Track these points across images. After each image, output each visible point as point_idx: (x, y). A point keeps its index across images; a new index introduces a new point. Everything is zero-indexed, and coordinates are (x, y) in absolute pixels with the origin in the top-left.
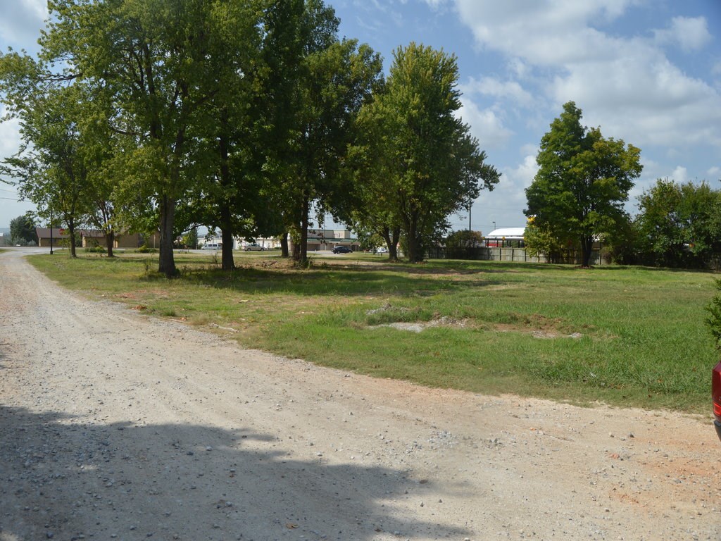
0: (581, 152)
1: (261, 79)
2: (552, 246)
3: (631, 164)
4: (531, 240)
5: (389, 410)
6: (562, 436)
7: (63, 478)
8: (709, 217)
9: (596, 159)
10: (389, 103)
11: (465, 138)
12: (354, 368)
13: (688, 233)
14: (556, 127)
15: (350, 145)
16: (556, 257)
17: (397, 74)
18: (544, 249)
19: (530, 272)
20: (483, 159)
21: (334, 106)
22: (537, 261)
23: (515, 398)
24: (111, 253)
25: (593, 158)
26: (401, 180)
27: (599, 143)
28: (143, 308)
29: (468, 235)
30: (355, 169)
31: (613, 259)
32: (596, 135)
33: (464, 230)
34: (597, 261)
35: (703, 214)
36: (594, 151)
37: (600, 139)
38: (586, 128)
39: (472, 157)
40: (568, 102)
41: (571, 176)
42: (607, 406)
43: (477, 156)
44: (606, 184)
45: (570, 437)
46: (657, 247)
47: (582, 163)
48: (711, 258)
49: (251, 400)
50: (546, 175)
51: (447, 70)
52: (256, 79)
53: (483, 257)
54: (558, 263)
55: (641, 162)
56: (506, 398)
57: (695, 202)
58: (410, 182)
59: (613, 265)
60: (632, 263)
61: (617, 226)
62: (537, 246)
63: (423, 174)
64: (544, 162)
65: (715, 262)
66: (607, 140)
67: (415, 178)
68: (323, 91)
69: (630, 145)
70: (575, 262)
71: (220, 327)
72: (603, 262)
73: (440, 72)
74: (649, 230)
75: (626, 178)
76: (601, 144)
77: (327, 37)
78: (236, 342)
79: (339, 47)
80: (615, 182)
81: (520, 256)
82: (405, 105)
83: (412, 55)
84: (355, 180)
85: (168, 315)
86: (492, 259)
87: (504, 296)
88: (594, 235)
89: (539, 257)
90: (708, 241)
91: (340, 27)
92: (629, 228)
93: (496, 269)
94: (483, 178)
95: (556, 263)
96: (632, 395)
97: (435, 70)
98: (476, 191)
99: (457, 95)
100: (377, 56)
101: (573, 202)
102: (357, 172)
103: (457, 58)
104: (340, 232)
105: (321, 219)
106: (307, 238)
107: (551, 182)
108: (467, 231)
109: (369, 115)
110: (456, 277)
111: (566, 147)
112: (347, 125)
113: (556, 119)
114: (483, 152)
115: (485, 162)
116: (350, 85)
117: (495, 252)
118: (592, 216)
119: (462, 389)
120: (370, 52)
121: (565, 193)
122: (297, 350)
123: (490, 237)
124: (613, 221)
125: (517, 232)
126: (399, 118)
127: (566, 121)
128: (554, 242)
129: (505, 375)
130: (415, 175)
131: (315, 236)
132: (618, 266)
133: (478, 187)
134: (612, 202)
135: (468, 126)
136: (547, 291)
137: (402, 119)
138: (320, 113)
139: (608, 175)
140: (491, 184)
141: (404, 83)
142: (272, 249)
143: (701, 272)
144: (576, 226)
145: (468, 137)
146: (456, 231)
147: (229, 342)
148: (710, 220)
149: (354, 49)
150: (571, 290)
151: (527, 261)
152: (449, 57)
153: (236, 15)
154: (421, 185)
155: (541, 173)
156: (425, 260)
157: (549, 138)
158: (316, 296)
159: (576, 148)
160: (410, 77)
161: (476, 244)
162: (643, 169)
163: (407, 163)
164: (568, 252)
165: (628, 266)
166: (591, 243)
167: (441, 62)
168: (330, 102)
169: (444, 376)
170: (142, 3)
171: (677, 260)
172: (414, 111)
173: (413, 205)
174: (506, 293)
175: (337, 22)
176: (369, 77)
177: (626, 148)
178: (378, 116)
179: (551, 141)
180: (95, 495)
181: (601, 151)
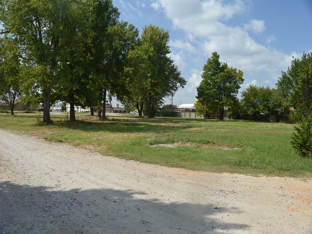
0: (220, 73)
1: (91, 37)
2: (207, 112)
3: (239, 78)
4: (198, 109)
5: (184, 180)
6: (256, 188)
7: (67, 215)
8: (270, 100)
9: (226, 76)
10: (140, 50)
11: (172, 65)
12: (158, 164)
13: (261, 107)
14: (209, 62)
15: (125, 67)
16: (208, 116)
17: (144, 38)
18: (203, 113)
19: (200, 122)
20: (180, 75)
21: (118, 50)
22: (200, 118)
23: (229, 174)
24: (12, 113)
25: (224, 75)
26: (145, 83)
27: (227, 69)
28: (46, 139)
29: (171, 107)
30: (127, 77)
31: (231, 117)
32: (225, 66)
33: (169, 104)
34: (225, 118)
35: (267, 99)
36: (225, 73)
37: (227, 67)
38: (221, 63)
39: (175, 74)
40: (214, 52)
41: (216, 83)
42: (265, 176)
43: (177, 73)
44: (230, 87)
45: (259, 188)
46: (249, 112)
47: (220, 77)
48: (270, 117)
49: (124, 178)
50: (205, 82)
51: (165, 37)
52: (89, 38)
53: (178, 116)
54: (209, 119)
55: (243, 78)
56: (225, 174)
57: (264, 94)
58: (149, 83)
59: (232, 119)
60: (239, 119)
61: (234, 104)
62: (201, 112)
63: (154, 80)
64: (205, 77)
65: (272, 119)
66: (230, 68)
67: (151, 82)
68: (113, 43)
69: (239, 70)
70: (216, 118)
71: (86, 147)
72: (227, 118)
73: (162, 37)
74: (246, 105)
75: (237, 84)
76: (227, 70)
77: (114, 20)
78: (98, 153)
79: (120, 25)
80: (233, 85)
81: (193, 116)
82: (147, 51)
83: (150, 30)
84: (127, 82)
85: (59, 141)
86: (181, 117)
87: (197, 133)
88: (225, 107)
89: (201, 116)
90: (269, 110)
91: (120, 16)
92: (239, 104)
93: (186, 121)
94: (180, 83)
95: (208, 119)
96: (272, 172)
97: (160, 36)
98: (177, 88)
99: (168, 47)
100: (137, 30)
101: (216, 94)
102: (128, 79)
103: (169, 32)
104: (115, 105)
105: (110, 99)
106: (105, 107)
107: (207, 85)
108: (170, 105)
109: (133, 55)
110: (171, 124)
111: (214, 71)
112: (123, 59)
113: (209, 59)
114: (180, 72)
115: (181, 76)
116: (125, 41)
117: (183, 114)
118: (224, 99)
119: (206, 171)
120: (134, 27)
121: (213, 90)
122: (129, 156)
123: (180, 108)
124: (233, 102)
125: (191, 106)
126: (144, 56)
127: (213, 60)
128: (208, 110)
129: (220, 165)
130: (151, 81)
131: (109, 106)
132: (234, 120)
133: (177, 86)
134: (232, 94)
135: (173, 61)
136: (213, 130)
137: (145, 57)
138: (112, 53)
139: (230, 83)
140: (183, 85)
141: (147, 42)
142: (84, 112)
143: (267, 122)
144: (217, 103)
145: (173, 65)
146: (166, 105)
147: (95, 153)
148: (270, 102)
149: (127, 26)
150: (222, 130)
151: (196, 118)
152: (166, 31)
153: (81, 9)
154: (153, 85)
155: (203, 81)
156: (155, 117)
157: (207, 66)
158: (118, 133)
159: (218, 71)
160: (150, 39)
161: (174, 111)
162: (244, 80)
163: (148, 76)
164: (213, 114)
165: (238, 120)
166: (223, 110)
167: (162, 33)
168: (116, 48)
169: (197, 166)
170: (39, 1)
171: (256, 118)
172: (151, 54)
173: (150, 94)
174: (198, 131)
175: (119, 14)
176: (133, 38)
177: (237, 71)
178: (137, 55)
179: (207, 68)
180: (87, 221)
181: (227, 73)
